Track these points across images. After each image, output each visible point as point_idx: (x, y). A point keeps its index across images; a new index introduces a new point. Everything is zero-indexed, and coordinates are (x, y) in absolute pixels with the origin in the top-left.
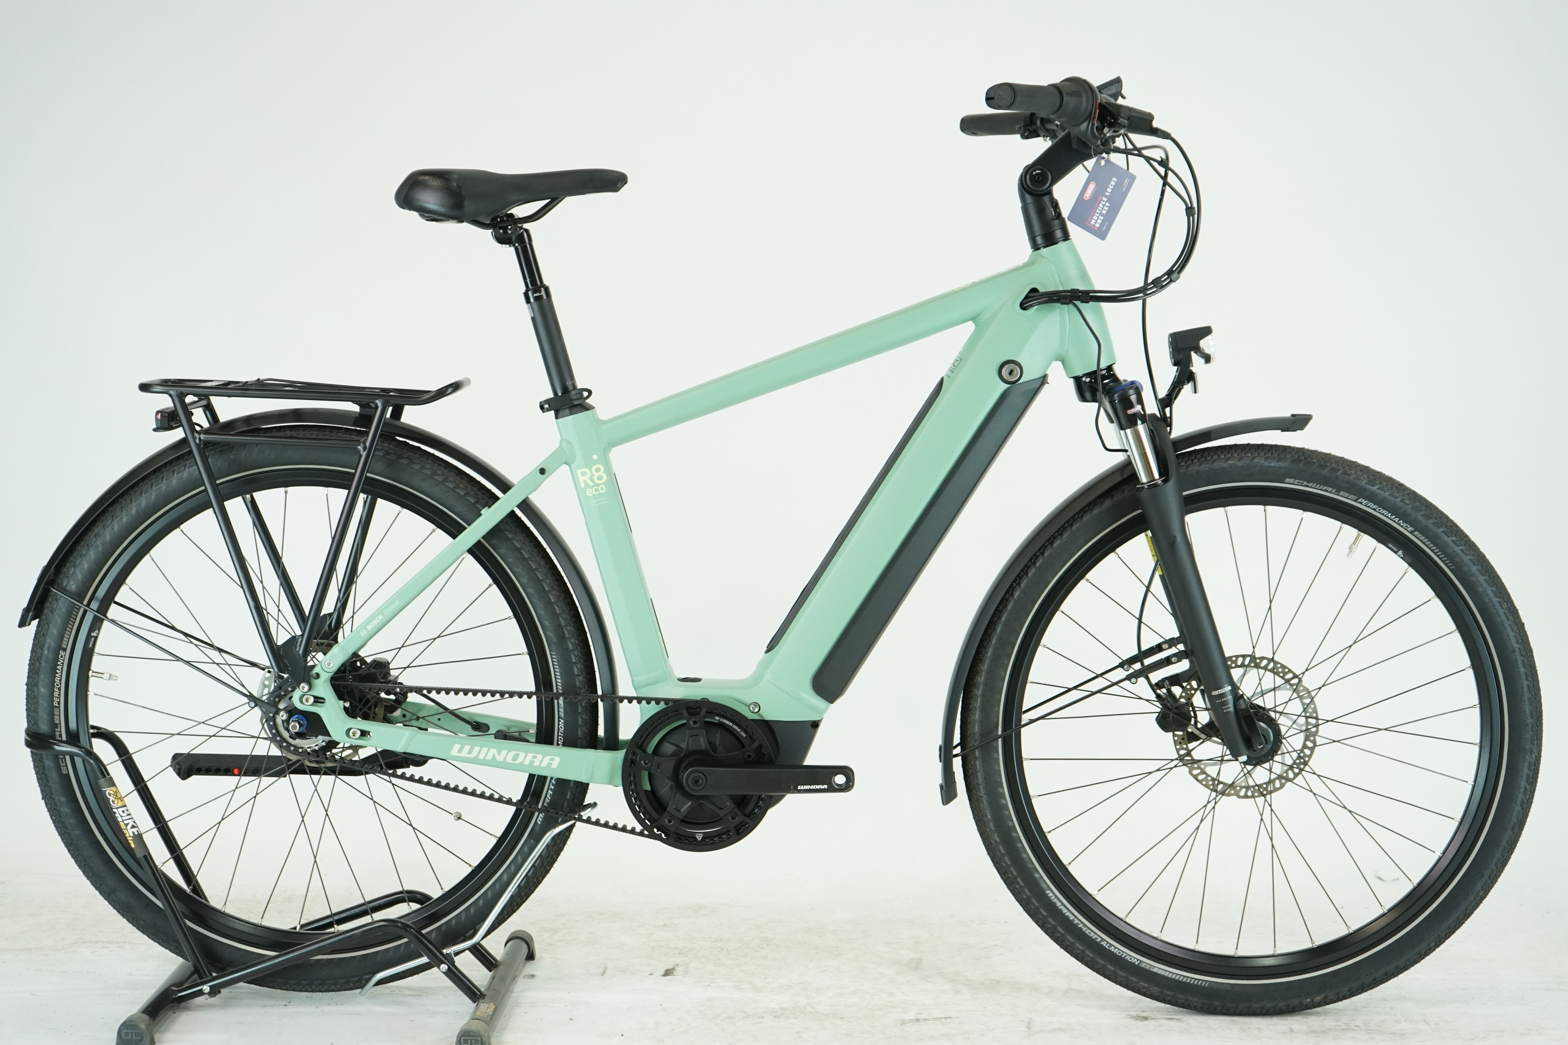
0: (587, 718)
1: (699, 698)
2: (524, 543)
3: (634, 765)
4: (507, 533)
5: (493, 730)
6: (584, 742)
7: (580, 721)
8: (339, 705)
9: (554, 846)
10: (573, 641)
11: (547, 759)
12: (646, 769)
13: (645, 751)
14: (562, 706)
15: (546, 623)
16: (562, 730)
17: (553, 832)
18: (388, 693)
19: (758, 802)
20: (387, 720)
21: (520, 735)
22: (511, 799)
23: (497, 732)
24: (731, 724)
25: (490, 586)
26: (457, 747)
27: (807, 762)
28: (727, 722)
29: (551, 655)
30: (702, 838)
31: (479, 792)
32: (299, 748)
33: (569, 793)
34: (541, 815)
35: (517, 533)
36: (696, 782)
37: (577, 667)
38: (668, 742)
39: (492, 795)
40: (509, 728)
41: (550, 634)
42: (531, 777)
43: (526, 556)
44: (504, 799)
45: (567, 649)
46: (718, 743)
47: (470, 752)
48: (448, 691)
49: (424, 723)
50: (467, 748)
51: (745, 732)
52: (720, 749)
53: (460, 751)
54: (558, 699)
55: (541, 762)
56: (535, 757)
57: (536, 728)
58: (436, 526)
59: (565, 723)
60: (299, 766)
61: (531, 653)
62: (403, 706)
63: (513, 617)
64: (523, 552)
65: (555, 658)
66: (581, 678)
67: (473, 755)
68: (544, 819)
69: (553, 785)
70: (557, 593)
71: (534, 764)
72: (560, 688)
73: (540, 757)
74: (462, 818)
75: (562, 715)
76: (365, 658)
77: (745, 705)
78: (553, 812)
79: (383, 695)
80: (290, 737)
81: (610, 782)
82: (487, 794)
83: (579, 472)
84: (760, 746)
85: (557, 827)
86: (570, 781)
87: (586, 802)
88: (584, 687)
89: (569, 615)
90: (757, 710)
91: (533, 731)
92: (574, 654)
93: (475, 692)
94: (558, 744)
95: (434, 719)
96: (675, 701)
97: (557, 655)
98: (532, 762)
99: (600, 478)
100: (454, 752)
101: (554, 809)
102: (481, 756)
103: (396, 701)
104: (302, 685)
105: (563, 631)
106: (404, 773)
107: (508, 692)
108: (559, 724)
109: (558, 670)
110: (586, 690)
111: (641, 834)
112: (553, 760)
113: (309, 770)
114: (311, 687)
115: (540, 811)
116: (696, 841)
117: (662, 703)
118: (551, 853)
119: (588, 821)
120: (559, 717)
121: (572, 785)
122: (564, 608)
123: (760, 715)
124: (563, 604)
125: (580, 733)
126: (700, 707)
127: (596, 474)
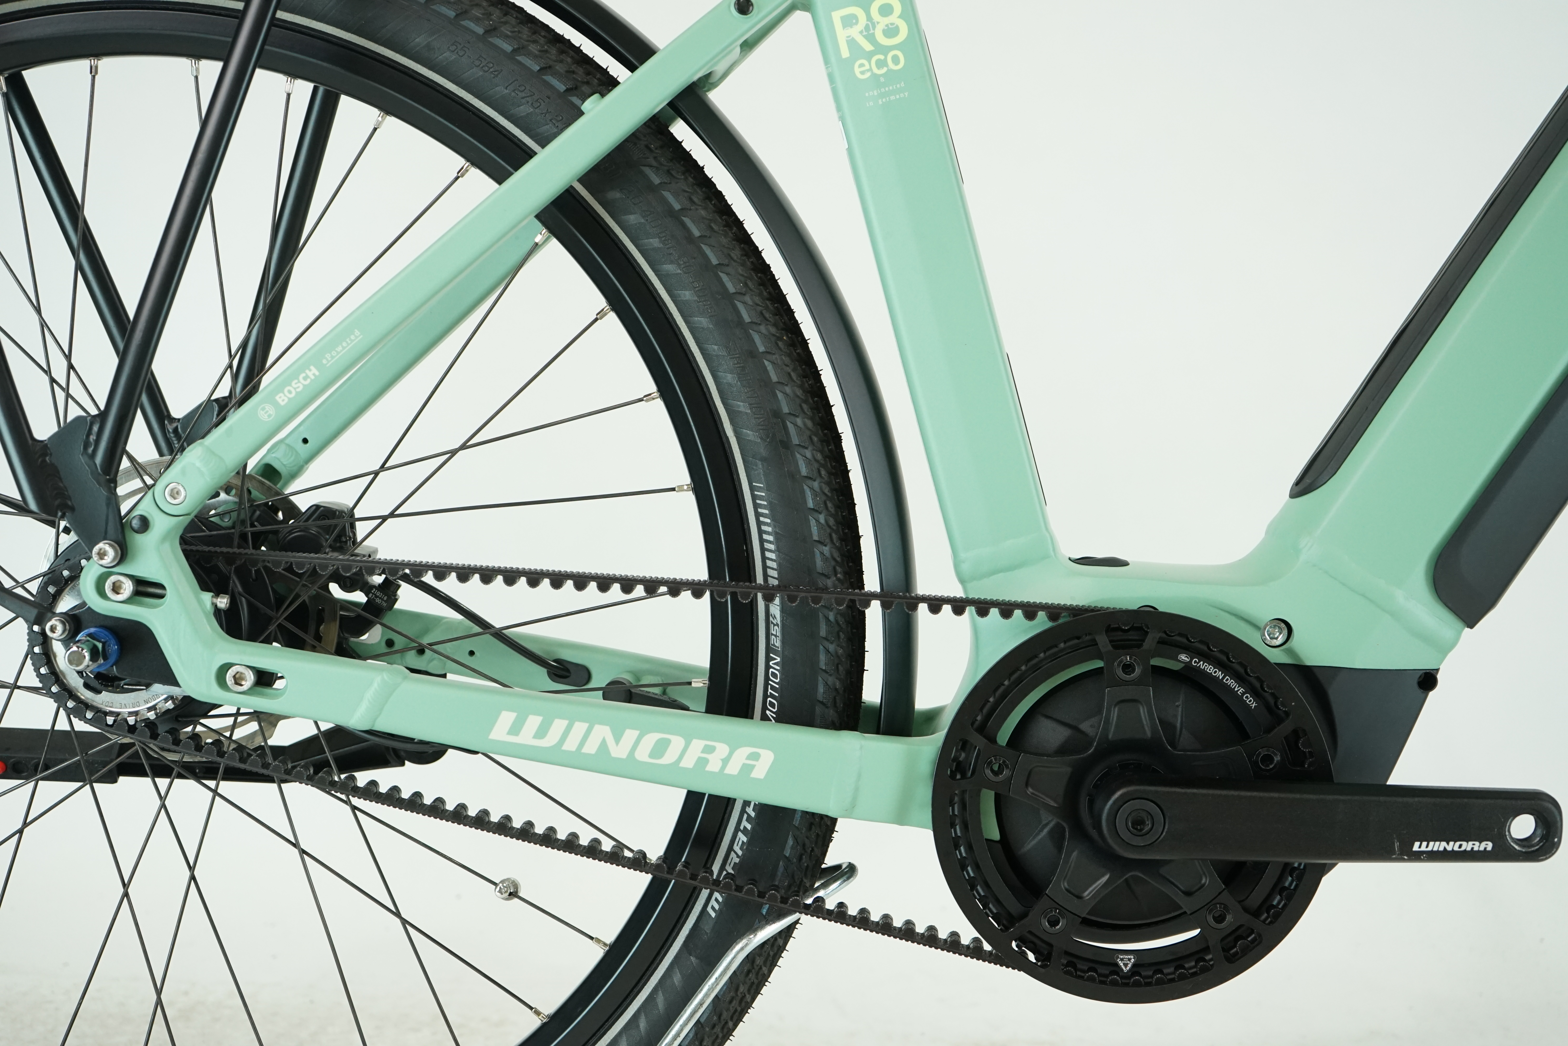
0: (840, 651)
1: (1134, 606)
2: (691, 200)
3: (964, 776)
4: (647, 171)
5: (599, 680)
6: (831, 713)
7: (822, 657)
8: (200, 602)
9: (749, 972)
10: (808, 454)
11: (741, 755)
12: (990, 785)
13: (993, 740)
14: (778, 620)
15: (742, 407)
16: (775, 682)
17: (750, 940)
18: (347, 587)
19: (1281, 878)
20: (344, 651)
21: (664, 693)
22: (644, 855)
23: (608, 685)
24: (1219, 674)
25: (601, 315)
26: (507, 718)
27: (1396, 778)
28: (1210, 669)
29: (752, 489)
30: (1134, 965)
31: (562, 835)
32: (106, 714)
33: (790, 842)
34: (717, 895)
35: (673, 173)
36: (1138, 823)
37: (817, 521)
38: (1048, 717)
39: (596, 842)
40: (637, 675)
41: (750, 434)
42: (693, 799)
43: (696, 233)
44: (628, 854)
45: (794, 475)
46: (1178, 725)
47: (541, 733)
48: (487, 575)
49: (435, 662)
50: (533, 722)
51: (1256, 694)
52: (1186, 740)
53: (515, 729)
54: (769, 599)
55: (725, 761)
56: (709, 750)
57: (707, 678)
58: (468, 160)
59: (783, 664)
60: (129, 757)
61: (699, 487)
62: (387, 619)
63: (656, 395)
64: (687, 220)
65: (761, 498)
66: (826, 550)
67: (550, 740)
68: (725, 905)
69: (749, 819)
70: (773, 330)
71: (709, 768)
72: (775, 574)
73: (722, 749)
74: (521, 894)
75: (777, 642)
76: (292, 498)
77: (1256, 627)
78: (750, 892)
79: (335, 589)
80: (87, 686)
81: (901, 818)
82: (584, 841)
83: (837, 16)
84: (1296, 734)
85: (761, 927)
86: (793, 811)
87: (830, 860)
88: (836, 574)
89: (801, 387)
90: (1281, 639)
91: (700, 683)
92: (812, 489)
93: (557, 579)
94: (764, 718)
95: (459, 650)
96: (1076, 612)
97: (768, 489)
98: (702, 762)
99: (892, 31)
100: (500, 732)
101: (754, 882)
102: (570, 745)
103: (367, 606)
104: (102, 545)
105: (785, 428)
106: (373, 783)
107: (643, 581)
108: (768, 667)
109: (769, 529)
110: (839, 580)
111: (974, 952)
112: (755, 757)
113: (152, 767)
114: (124, 554)
115: (716, 885)
116: (1118, 975)
117: (1041, 615)
118: (741, 989)
119: (840, 915)
120: (769, 649)
121: (797, 821)
122: (789, 370)
123: (1291, 652)
124: (787, 360)
125: (821, 689)
126: (1139, 629)
127: (883, 22)
